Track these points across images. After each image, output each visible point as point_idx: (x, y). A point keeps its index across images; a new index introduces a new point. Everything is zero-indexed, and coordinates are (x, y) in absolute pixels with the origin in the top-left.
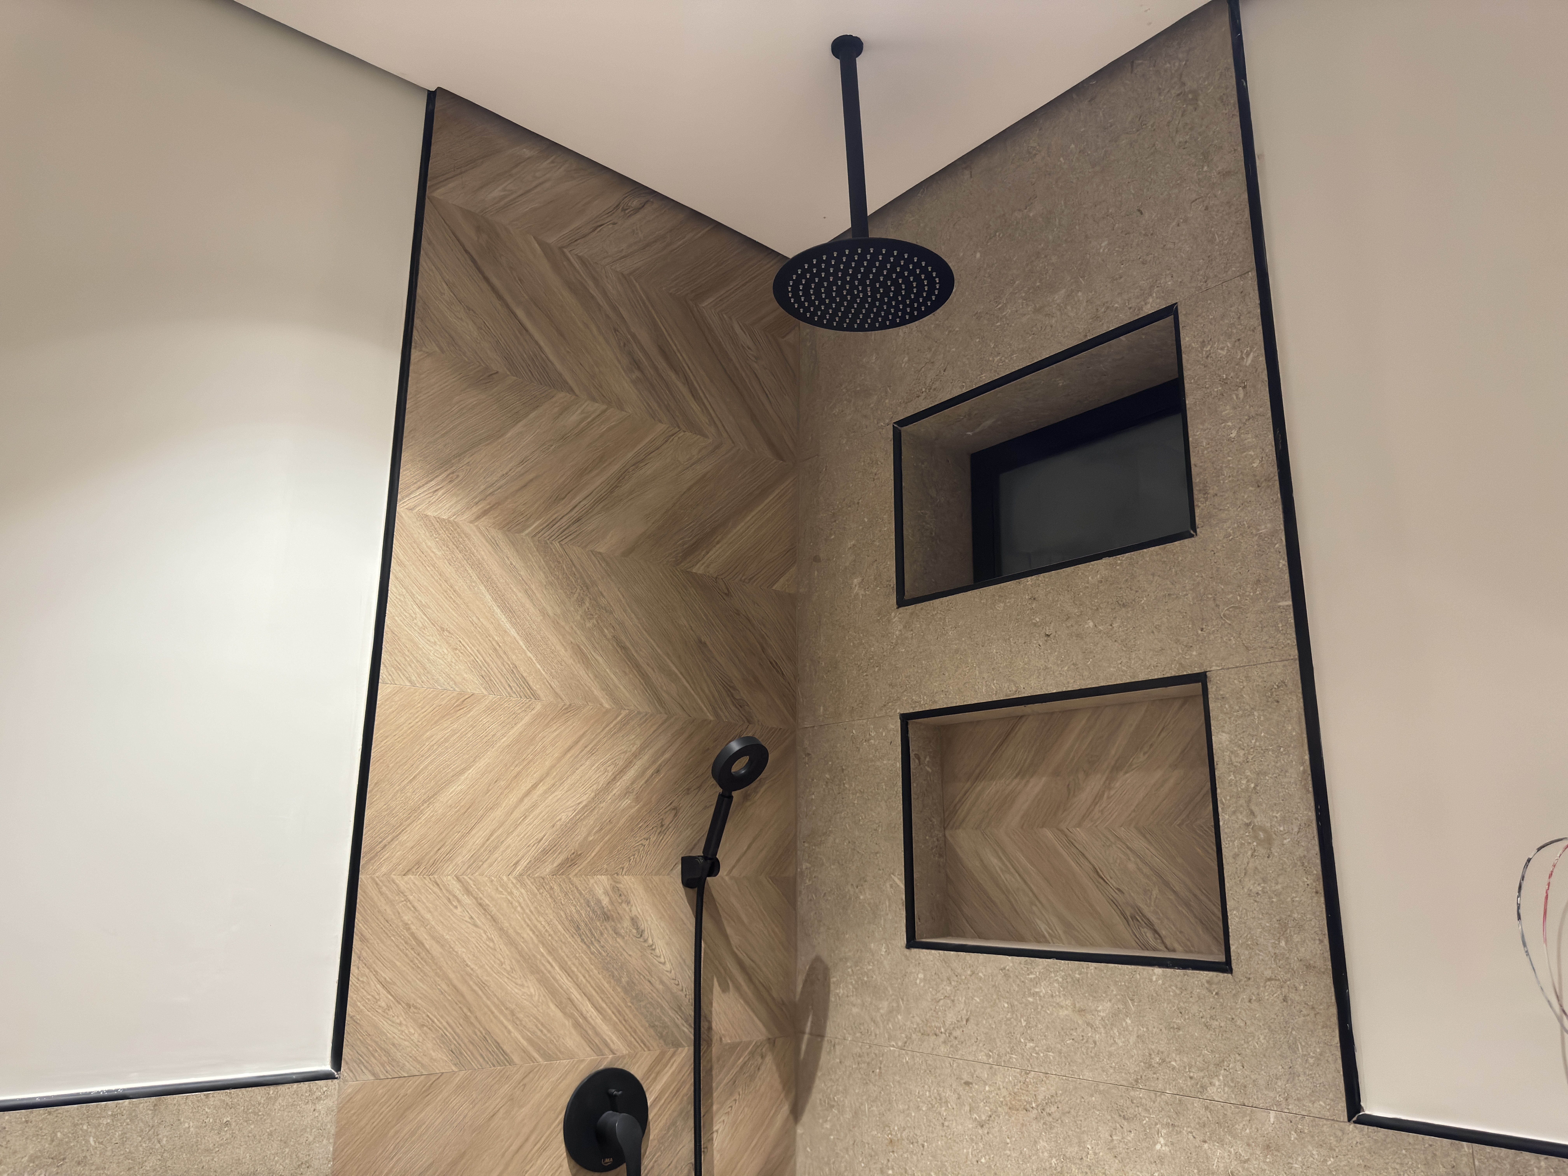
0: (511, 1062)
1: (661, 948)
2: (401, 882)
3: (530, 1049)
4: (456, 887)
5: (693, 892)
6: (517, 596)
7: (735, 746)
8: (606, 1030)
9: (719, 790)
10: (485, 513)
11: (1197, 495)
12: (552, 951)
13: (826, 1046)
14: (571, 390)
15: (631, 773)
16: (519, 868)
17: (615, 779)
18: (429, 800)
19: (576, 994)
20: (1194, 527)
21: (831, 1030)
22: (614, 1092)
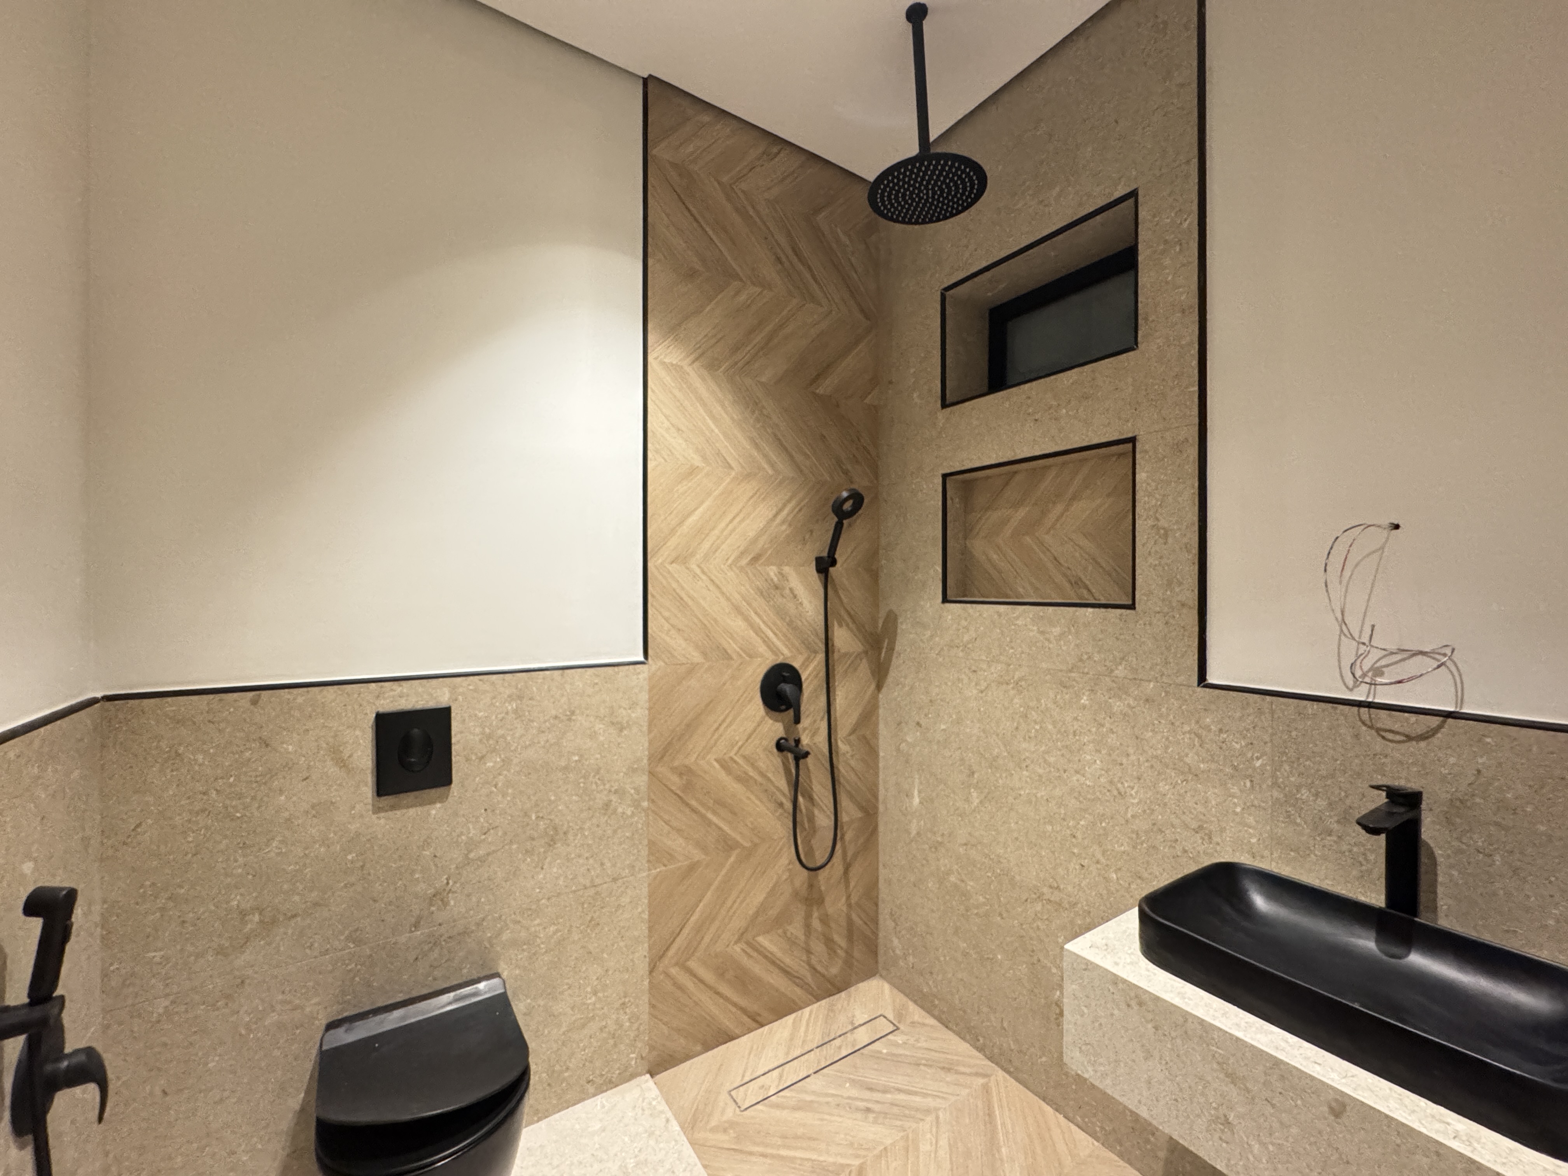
0: (731, 658)
1: (806, 603)
2: (670, 568)
3: (741, 652)
4: (698, 571)
5: (822, 576)
6: (718, 409)
7: (845, 494)
8: (778, 643)
9: (836, 519)
10: (697, 359)
11: (1140, 321)
12: (749, 604)
13: (895, 655)
14: (741, 280)
15: (785, 512)
16: (730, 562)
17: (775, 516)
18: (681, 523)
19: (763, 626)
20: (1136, 343)
21: (898, 648)
22: (785, 674)
